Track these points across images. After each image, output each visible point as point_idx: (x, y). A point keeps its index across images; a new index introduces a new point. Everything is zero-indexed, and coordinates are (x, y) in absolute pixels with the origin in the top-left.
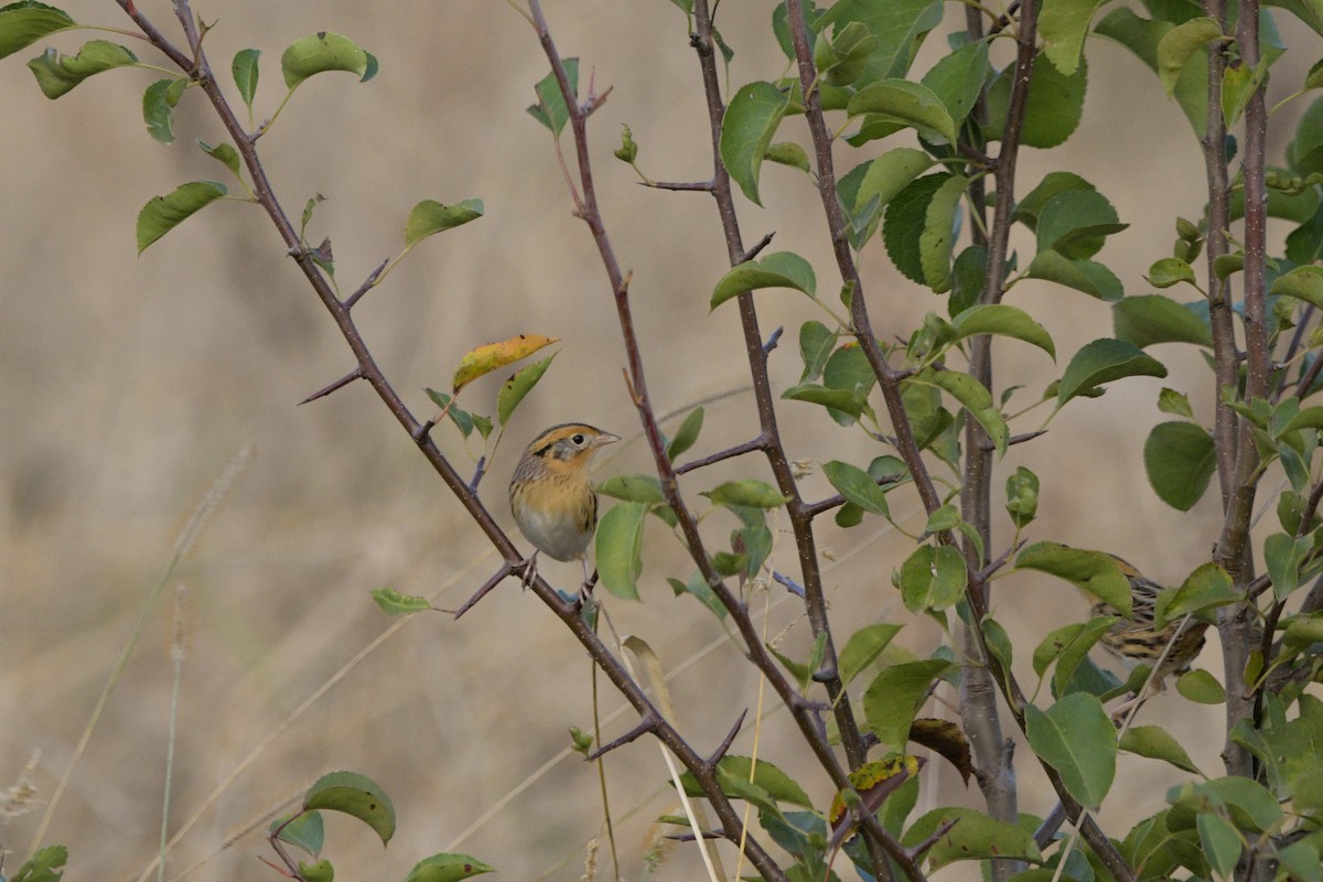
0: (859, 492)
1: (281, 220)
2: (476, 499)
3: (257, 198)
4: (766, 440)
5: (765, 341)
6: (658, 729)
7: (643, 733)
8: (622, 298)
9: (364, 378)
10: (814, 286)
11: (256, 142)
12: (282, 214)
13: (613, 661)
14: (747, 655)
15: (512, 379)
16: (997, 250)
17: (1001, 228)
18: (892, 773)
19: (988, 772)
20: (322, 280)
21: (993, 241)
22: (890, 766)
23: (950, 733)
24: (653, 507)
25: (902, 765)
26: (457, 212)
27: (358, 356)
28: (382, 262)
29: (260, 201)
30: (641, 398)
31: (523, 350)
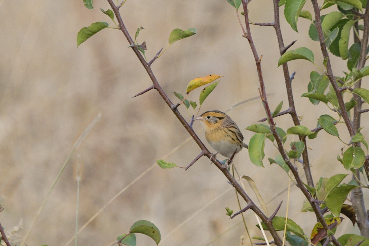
0: (329, 129)
1: (128, 35)
2: (192, 130)
3: (119, 28)
4: (291, 110)
5: (291, 76)
6: (253, 207)
7: (248, 209)
8: (258, 65)
9: (155, 89)
10: (313, 59)
11: (119, 9)
12: (128, 33)
13: (238, 184)
14: (296, 185)
15: (205, 89)
16: (364, 45)
17: (366, 37)
18: (332, 223)
19: (361, 222)
20: (141, 55)
21: (363, 42)
22: (331, 220)
23: (350, 209)
24: (268, 135)
25: (335, 220)
26: (187, 32)
27: (153, 81)
28: (160, 49)
29: (120, 29)
30: (264, 98)
31: (211, 80)
